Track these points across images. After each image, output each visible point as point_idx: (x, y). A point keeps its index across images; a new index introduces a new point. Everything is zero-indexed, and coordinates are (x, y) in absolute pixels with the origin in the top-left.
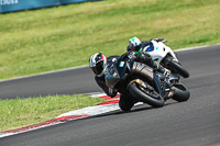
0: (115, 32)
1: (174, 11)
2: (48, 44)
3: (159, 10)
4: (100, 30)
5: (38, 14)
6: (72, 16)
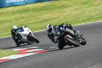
0: (24, 20)
1: (51, 11)
3: (44, 10)
4: (17, 19)
6: (4, 13)
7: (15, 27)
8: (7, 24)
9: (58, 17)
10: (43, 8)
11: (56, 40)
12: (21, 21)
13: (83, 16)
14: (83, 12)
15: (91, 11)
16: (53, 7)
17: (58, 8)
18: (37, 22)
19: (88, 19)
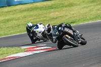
1: (59, 9)
2: (2, 24)
6: (13, 11)
7: (30, 24)
8: (16, 22)
9: (66, 16)
10: (51, 6)
11: (54, 40)
12: (29, 19)
13: (91, 15)
14: (91, 11)
15: (98, 10)
16: (61, 5)
17: (66, 6)
18: (45, 20)
19: (96, 18)
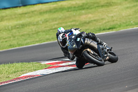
0: (56, 23)
2: (14, 31)
3: (84, 9)
4: (47, 21)
5: (8, 12)
6: (29, 13)
7: (62, 30)
8: (34, 28)
9: (102, 19)
10: (81, 6)
12: (53, 23)
13: (136, 18)
14: (136, 12)
16: (96, 5)
17: (102, 6)
